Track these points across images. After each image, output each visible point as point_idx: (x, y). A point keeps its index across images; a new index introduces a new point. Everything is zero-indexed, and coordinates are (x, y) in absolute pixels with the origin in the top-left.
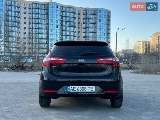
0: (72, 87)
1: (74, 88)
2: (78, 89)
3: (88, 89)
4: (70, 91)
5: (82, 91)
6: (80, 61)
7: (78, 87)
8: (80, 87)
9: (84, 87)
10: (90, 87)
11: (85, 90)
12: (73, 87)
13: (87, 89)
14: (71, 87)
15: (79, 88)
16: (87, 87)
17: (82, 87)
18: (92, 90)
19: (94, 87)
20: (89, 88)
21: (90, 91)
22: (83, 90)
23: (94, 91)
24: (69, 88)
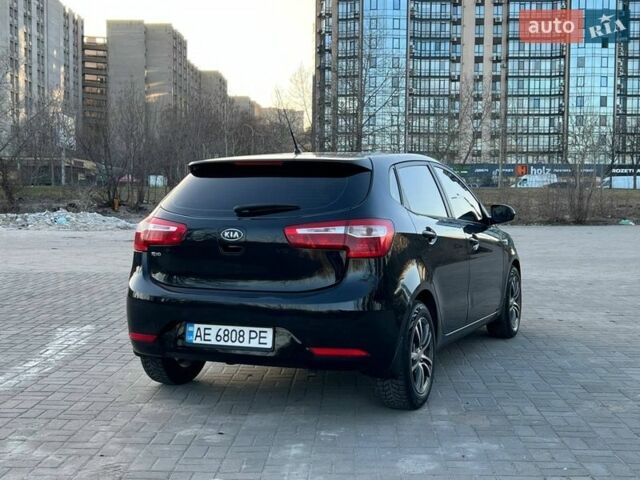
0: (199, 329)
1: (207, 332)
2: (217, 336)
3: (250, 338)
4: (194, 342)
5: (229, 343)
6: (226, 234)
7: (218, 327)
8: (224, 327)
9: (238, 329)
10: (258, 330)
11: (241, 339)
12: (202, 327)
13: (247, 337)
14: (196, 326)
15: (221, 333)
16: (247, 329)
17: (230, 328)
18: (262, 340)
19: (270, 332)
20: (253, 335)
21: (254, 344)
22: (234, 339)
23: (269, 346)
24: (190, 329)
